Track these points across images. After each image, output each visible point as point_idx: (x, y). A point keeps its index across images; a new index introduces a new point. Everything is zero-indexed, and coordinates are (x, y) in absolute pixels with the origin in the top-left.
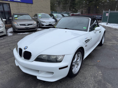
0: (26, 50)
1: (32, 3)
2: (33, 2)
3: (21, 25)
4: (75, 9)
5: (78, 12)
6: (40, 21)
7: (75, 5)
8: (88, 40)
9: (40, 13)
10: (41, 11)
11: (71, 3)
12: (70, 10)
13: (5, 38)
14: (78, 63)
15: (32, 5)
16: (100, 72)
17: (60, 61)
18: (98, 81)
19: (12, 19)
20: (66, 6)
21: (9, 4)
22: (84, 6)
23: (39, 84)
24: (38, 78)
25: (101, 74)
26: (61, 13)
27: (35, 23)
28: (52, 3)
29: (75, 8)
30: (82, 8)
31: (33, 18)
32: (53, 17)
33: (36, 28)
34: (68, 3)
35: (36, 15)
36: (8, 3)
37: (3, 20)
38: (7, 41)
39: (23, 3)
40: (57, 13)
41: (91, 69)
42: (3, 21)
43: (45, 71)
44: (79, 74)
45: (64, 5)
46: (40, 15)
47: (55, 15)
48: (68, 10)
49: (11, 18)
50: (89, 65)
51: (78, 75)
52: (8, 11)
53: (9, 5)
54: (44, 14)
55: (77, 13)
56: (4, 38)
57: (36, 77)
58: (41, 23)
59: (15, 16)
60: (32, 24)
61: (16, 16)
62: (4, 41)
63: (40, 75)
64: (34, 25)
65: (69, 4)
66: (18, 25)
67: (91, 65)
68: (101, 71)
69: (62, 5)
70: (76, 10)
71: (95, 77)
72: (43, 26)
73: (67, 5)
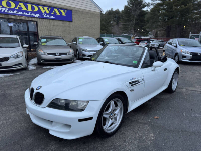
0: (39, 91)
1: (71, 21)
2: (73, 19)
3: (48, 54)
4: (144, 30)
5: (150, 34)
6: (80, 49)
7: (145, 22)
8: (136, 81)
9: (82, 36)
10: (85, 33)
11: (136, 19)
12: (135, 30)
13: (24, 73)
14: (116, 116)
15: (71, 23)
16: (152, 135)
17: (82, 110)
18: (143, 148)
19: (38, 45)
20: (128, 25)
21: (37, 22)
22: (159, 24)
23: (53, 143)
24: (51, 133)
25: (153, 137)
26: (117, 36)
27: (71, 51)
28: (106, 20)
29: (143, 27)
30: (156, 28)
31: (69, 44)
32: (102, 43)
33: (72, 59)
34: (132, 19)
35: (76, 40)
36: (35, 21)
37: (25, 46)
38: (25, 78)
39: (58, 21)
40: (111, 37)
41: (139, 128)
42: (23, 47)
43: (61, 124)
44: (118, 134)
45: (126, 22)
46: (81, 40)
47: (106, 39)
48: (133, 30)
49: (36, 43)
50: (138, 123)
51: (114, 136)
52: (34, 32)
53: (37, 24)
54: (88, 37)
55: (147, 35)
56: (22, 73)
57: (48, 131)
58: (81, 52)
59: (43, 40)
60: (66, 54)
61: (45, 40)
62: (21, 77)
63: (54, 128)
64: (69, 54)
65: (134, 22)
66: (45, 55)
67: (141, 123)
68: (154, 134)
69: (122, 23)
70: (146, 31)
71: (141, 141)
72: (84, 57)
73: (131, 23)
